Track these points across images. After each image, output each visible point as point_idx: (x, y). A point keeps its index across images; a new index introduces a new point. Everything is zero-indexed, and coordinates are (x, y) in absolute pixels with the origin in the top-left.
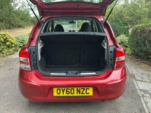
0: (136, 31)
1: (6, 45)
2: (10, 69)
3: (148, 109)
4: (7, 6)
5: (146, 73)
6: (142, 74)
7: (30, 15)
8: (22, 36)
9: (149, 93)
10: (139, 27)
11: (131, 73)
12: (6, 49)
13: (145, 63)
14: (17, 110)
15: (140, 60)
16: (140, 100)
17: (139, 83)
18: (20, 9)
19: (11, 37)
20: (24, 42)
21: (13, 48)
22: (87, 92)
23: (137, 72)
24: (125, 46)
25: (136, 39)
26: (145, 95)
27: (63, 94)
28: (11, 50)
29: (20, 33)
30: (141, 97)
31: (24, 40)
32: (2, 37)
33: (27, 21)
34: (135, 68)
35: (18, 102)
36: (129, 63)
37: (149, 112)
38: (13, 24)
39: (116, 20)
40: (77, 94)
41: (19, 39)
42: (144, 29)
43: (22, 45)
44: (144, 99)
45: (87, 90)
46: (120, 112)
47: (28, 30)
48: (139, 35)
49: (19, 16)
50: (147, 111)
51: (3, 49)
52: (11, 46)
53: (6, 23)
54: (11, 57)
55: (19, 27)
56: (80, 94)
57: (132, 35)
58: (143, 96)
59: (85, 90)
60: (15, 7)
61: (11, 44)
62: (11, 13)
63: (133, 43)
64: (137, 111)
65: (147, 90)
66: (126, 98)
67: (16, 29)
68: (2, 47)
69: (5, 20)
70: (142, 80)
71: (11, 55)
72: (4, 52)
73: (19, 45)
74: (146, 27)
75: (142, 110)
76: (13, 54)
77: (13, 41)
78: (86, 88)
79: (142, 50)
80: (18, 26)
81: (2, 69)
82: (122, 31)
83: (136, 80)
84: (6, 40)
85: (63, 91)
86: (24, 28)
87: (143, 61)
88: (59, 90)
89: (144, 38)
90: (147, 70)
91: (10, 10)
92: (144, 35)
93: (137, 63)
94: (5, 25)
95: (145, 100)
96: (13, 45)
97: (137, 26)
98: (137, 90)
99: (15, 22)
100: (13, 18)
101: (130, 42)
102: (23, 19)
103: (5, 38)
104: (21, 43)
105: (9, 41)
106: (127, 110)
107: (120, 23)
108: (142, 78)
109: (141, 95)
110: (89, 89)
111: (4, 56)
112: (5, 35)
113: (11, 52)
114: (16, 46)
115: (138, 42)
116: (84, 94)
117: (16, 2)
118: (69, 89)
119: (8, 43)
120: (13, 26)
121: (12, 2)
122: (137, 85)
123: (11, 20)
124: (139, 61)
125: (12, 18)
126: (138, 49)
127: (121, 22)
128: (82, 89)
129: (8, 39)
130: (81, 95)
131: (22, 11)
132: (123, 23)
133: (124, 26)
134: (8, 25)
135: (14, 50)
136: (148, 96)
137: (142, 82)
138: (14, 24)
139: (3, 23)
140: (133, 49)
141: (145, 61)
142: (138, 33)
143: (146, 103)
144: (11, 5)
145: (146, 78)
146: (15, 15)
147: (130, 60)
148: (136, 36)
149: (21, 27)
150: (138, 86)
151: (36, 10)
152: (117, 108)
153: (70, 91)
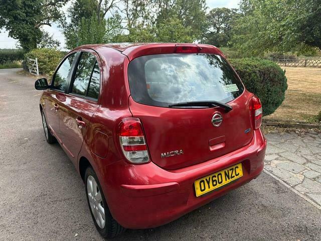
22: (237, 173)
27: (209, 187)
40: (226, 180)
45: (236, 169)
56: (229, 178)
59: (234, 171)
78: (234, 167)
85: (208, 183)
88: (202, 184)
118: (215, 176)
128: (230, 170)
130: (231, 180)
153: (216, 179)
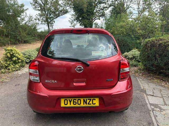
0: (146, 45)
1: (12, 60)
2: (16, 85)
3: (157, 122)
4: (13, 21)
5: (158, 88)
6: (154, 89)
7: (37, 30)
8: (29, 51)
9: (160, 107)
10: (149, 41)
11: (142, 88)
12: (12, 65)
13: (157, 78)
14: (25, 123)
15: (153, 75)
16: (149, 114)
17: (150, 97)
18: (27, 23)
19: (18, 52)
20: (30, 58)
21: (19, 64)
22: (94, 103)
23: (149, 87)
24: (138, 61)
25: (147, 53)
26: (155, 109)
27: (70, 104)
28: (17, 66)
29: (26, 49)
30: (150, 111)
31: (31, 56)
32: (9, 53)
33: (34, 36)
34: (147, 83)
35: (25, 116)
36: (141, 78)
37: (158, 125)
38: (18, 39)
39: (127, 34)
40: (84, 104)
41: (26, 55)
42: (154, 43)
43: (28, 61)
44: (153, 113)
45: (94, 100)
46: (128, 125)
47: (35, 46)
48: (149, 49)
49: (25, 31)
50: (155, 124)
51: (9, 64)
52: (17, 61)
53: (11, 38)
54: (17, 73)
55: (26, 42)
56: (86, 104)
57: (143, 50)
58: (153, 110)
59: (91, 101)
60: (21, 22)
61: (18, 60)
62: (18, 28)
63: (144, 57)
64: (145, 124)
65: (157, 105)
66: (135, 112)
67: (22, 44)
68: (8, 63)
69: (10, 35)
70: (153, 94)
71: (17, 70)
72: (10, 68)
73: (26, 61)
74: (156, 41)
75: (150, 123)
76: (19, 70)
77: (20, 56)
78: (92, 99)
79: (153, 64)
80: (24, 41)
81: (8, 85)
82: (134, 46)
83: (147, 95)
84: (12, 56)
85: (70, 102)
86: (30, 43)
87: (155, 76)
88: (66, 101)
89: (155, 52)
90: (159, 85)
91: (16, 25)
92: (155, 49)
93: (149, 78)
94: (10, 41)
95: (155, 114)
96: (20, 61)
97: (147, 40)
98: (147, 104)
99: (21, 38)
100: (20, 33)
101: (141, 57)
102: (29, 34)
103: (11, 53)
104: (28, 58)
105: (16, 56)
106: (135, 123)
107: (132, 38)
108: (153, 93)
109: (151, 109)
110: (95, 100)
111: (9, 72)
112: (12, 50)
113: (17, 68)
114: (22, 61)
115: (149, 57)
116: (91, 104)
117: (22, 17)
118: (76, 100)
119: (14, 59)
120: (19, 41)
121: (19, 17)
122: (148, 99)
123: (17, 35)
124: (151, 76)
125: (18, 33)
126: (149, 63)
127: (133, 36)
128: (88, 99)
129: (14, 55)
130: (88, 105)
131: (28, 26)
132: (135, 37)
133: (136, 40)
134: (13, 40)
135: (20, 66)
136: (159, 110)
137: (153, 97)
138: (20, 39)
139: (8, 39)
140: (145, 63)
141: (157, 76)
142: (149, 47)
143: (156, 116)
144: (17, 20)
145: (157, 93)
146: (21, 30)
147: (142, 76)
148: (146, 50)
149: (27, 43)
150: (148, 101)
151: (44, 24)
152: (126, 121)
153: (77, 101)
